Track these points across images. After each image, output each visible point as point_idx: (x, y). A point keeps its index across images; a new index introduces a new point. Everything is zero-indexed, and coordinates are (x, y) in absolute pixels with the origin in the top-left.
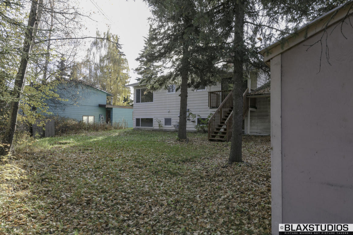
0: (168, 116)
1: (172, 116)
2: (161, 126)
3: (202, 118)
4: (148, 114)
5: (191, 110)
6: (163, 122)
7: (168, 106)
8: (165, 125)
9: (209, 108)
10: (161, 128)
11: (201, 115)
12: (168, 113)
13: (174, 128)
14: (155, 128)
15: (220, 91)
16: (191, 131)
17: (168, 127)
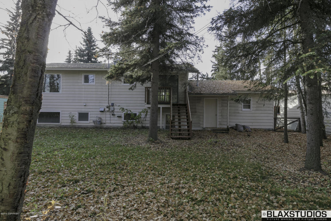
0: (84, 110)
1: (90, 110)
2: (74, 122)
3: (134, 113)
4: (49, 107)
5: (116, 104)
6: (76, 117)
7: (83, 98)
8: (79, 120)
9: (146, 103)
10: (74, 124)
11: (132, 111)
12: (83, 107)
13: (93, 124)
14: (63, 124)
15: (151, 88)
16: (116, 127)
17: (83, 123)
